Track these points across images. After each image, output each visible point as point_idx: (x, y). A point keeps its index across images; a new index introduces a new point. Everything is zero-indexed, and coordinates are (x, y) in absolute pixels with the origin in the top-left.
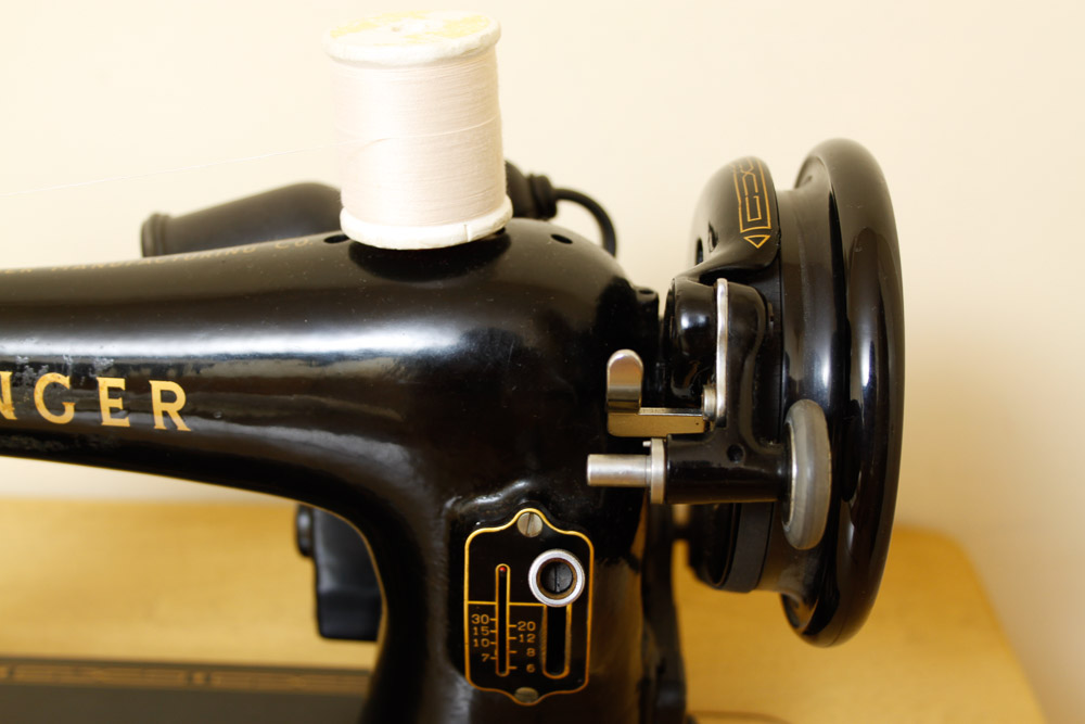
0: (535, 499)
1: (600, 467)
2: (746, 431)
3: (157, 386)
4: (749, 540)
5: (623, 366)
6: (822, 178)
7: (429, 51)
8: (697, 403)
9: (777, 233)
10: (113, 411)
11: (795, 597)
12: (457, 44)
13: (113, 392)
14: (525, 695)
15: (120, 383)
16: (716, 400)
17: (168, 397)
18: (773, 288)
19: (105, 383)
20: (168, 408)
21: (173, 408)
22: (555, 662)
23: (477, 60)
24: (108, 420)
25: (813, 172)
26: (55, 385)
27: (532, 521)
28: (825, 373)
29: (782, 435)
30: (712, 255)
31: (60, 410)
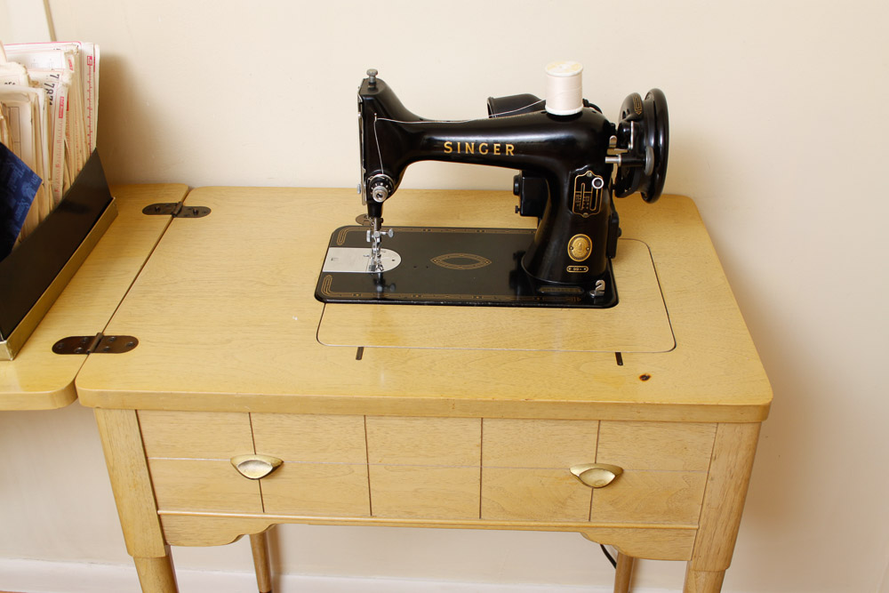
0: (589, 169)
1: (608, 160)
2: (637, 151)
3: (507, 146)
4: (637, 177)
5: (613, 139)
6: (652, 97)
7: (571, 74)
8: (626, 147)
9: (643, 111)
10: (497, 152)
11: (645, 193)
12: (576, 72)
13: (497, 147)
14: (585, 215)
15: (499, 145)
16: (631, 146)
17: (510, 148)
18: (642, 123)
19: (495, 145)
20: (510, 150)
21: (511, 151)
22: (593, 207)
23: (579, 74)
24: (495, 153)
25: (649, 96)
26: (484, 146)
27: (589, 173)
28: (652, 142)
29: (645, 153)
30: (628, 116)
31: (484, 151)
